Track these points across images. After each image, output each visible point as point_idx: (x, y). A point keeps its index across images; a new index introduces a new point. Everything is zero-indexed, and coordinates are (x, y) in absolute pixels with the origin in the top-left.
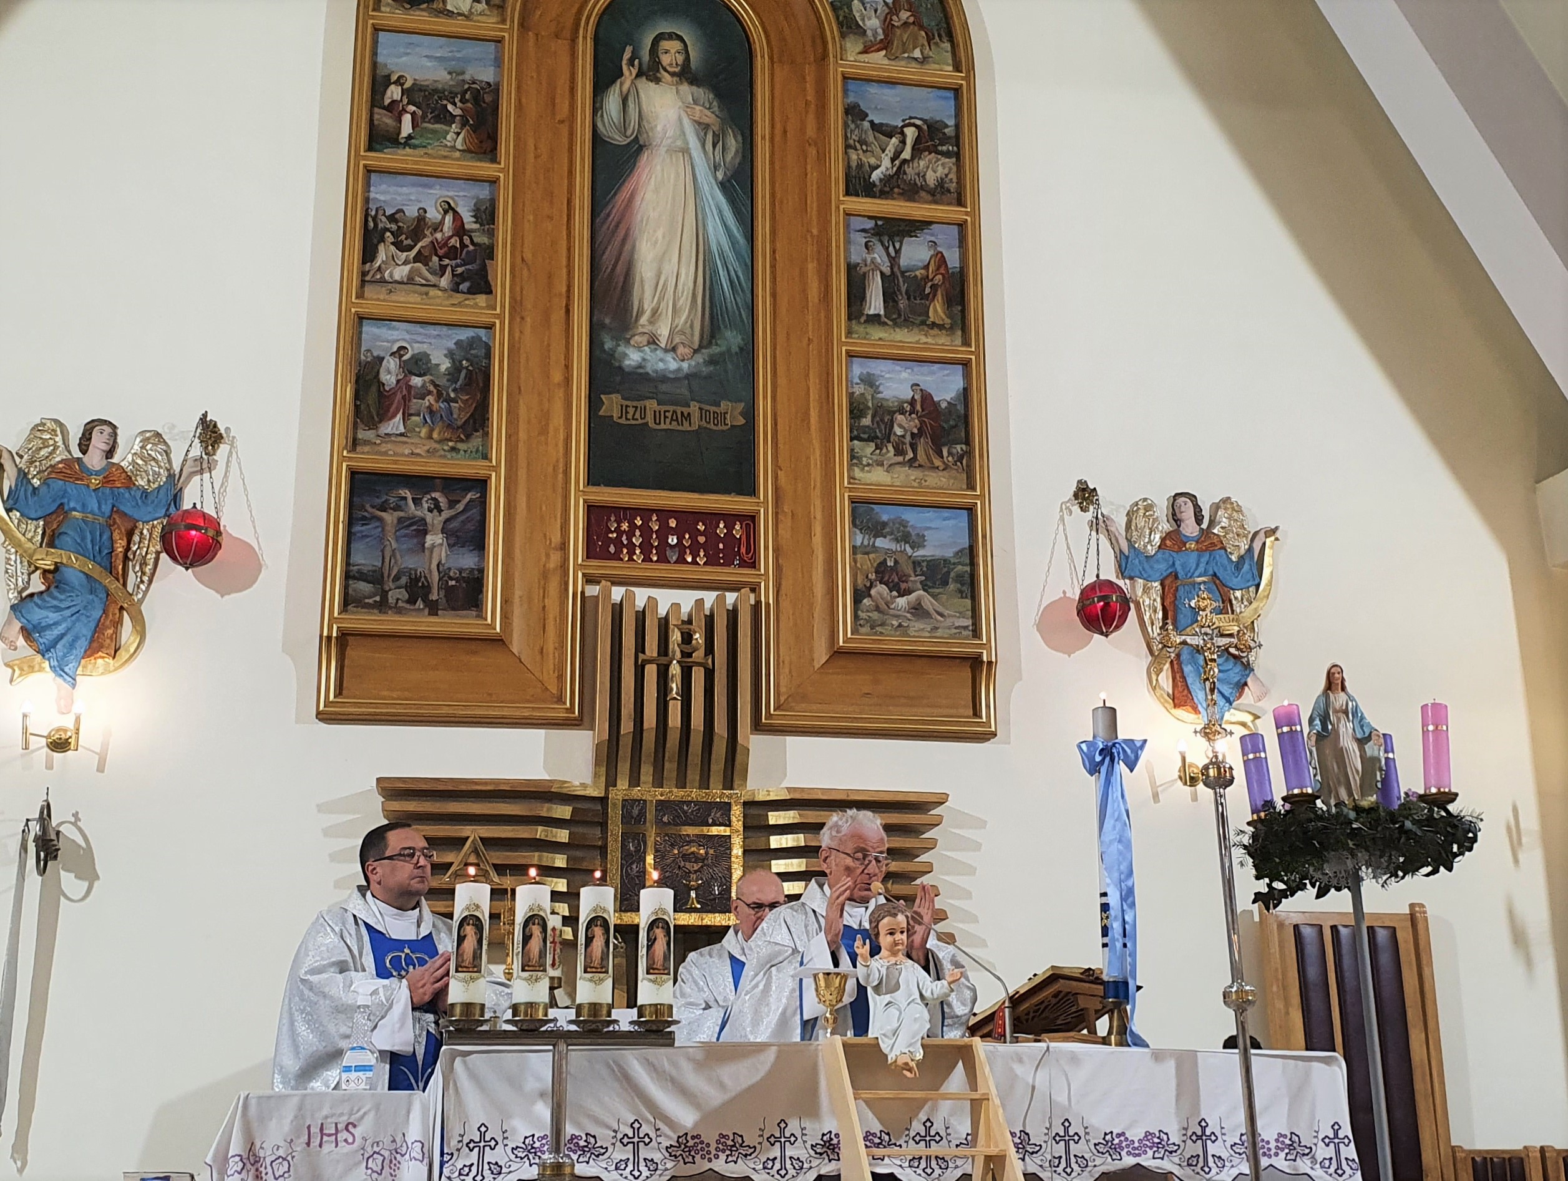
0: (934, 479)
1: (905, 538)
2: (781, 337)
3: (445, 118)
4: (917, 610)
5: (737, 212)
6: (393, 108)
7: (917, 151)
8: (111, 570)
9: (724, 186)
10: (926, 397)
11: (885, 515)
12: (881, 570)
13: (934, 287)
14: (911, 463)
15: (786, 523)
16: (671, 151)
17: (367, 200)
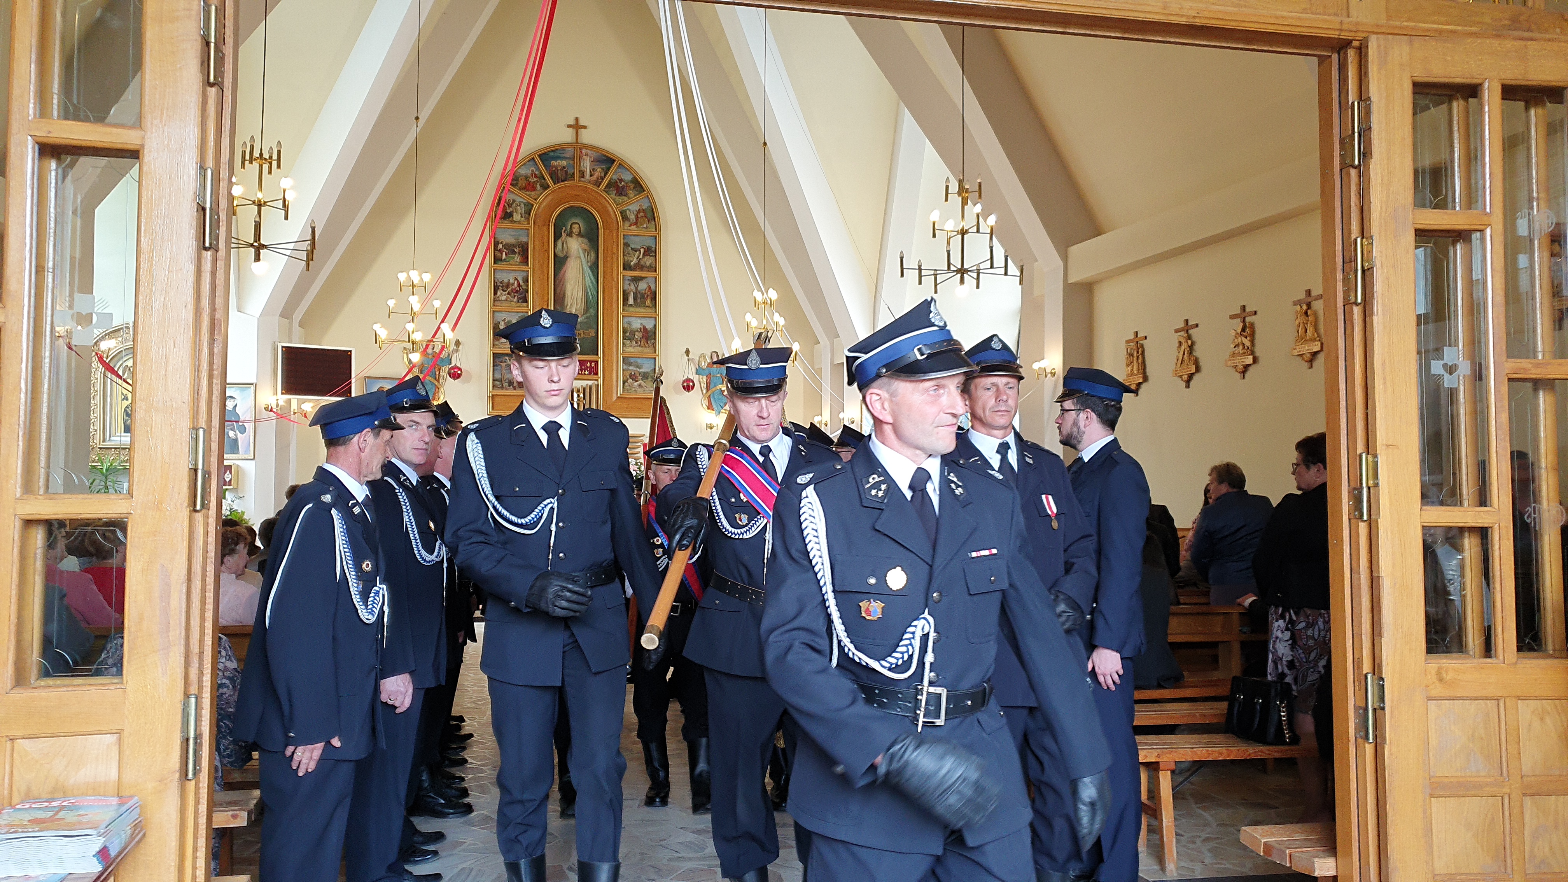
0: (646, 350)
1: (637, 367)
2: (606, 311)
3: (514, 252)
4: (640, 386)
5: (593, 275)
6: (501, 251)
7: (644, 255)
8: (435, 379)
9: (590, 267)
10: (645, 328)
11: (632, 360)
12: (631, 376)
13: (648, 296)
14: (640, 346)
15: (606, 362)
16: (576, 258)
17: (494, 278)
